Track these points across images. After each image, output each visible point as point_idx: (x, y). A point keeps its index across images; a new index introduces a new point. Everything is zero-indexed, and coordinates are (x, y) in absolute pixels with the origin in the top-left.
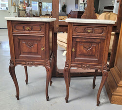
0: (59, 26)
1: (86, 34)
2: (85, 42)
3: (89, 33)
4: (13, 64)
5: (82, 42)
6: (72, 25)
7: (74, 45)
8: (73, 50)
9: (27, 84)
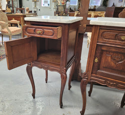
0: (87, 26)
1: (118, 41)
2: (114, 52)
3: (123, 40)
4: (30, 65)
5: (110, 52)
6: (99, 28)
7: (98, 55)
8: (96, 60)
9: (46, 82)
